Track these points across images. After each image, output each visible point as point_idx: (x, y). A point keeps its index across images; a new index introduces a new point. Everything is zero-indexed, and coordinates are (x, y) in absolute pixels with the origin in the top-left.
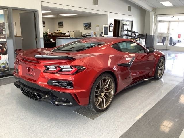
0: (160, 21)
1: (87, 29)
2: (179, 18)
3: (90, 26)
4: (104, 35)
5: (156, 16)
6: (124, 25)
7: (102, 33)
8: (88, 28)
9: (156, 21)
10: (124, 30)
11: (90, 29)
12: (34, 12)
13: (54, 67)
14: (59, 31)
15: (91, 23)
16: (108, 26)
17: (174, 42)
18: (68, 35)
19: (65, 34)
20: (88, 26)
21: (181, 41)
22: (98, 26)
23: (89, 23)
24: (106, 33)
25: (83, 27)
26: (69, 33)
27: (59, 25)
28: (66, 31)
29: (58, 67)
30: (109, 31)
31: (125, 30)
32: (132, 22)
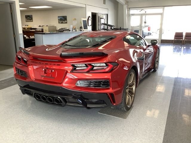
0: (133, 15)
1: (62, 23)
2: (146, 12)
3: (66, 20)
4: (84, 30)
5: (129, 9)
6: (101, 18)
7: (81, 28)
8: (64, 22)
9: (129, 14)
10: (101, 24)
11: (66, 23)
12: (10, 3)
13: (84, 65)
14: (28, 25)
15: (66, 16)
16: (86, 19)
17: (144, 35)
18: (40, 30)
19: (36, 28)
20: (63, 19)
21: (151, 34)
22: (75, 19)
23: (65, 16)
24: (86, 27)
25: (58, 21)
26: (41, 28)
27: (28, 19)
28: (36, 26)
29: (90, 65)
30: (88, 26)
31: (103, 24)
32: (107, 15)
